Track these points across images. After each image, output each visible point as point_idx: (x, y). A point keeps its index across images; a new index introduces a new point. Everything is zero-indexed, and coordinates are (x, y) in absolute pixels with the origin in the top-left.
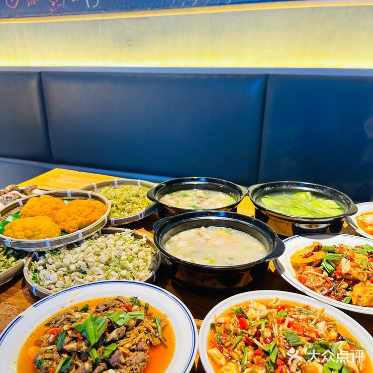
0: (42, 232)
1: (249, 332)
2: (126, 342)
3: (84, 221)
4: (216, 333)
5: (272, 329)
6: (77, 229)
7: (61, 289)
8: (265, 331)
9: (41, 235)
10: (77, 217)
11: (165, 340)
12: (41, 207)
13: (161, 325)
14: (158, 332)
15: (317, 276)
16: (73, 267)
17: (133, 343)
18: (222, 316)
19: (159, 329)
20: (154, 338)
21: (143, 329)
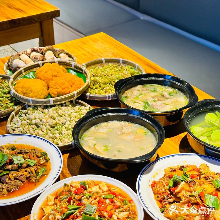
0: (32, 92)
2: (15, 173)
3: (62, 92)
6: (57, 96)
7: (19, 132)
9: (31, 94)
10: (59, 87)
11: (38, 181)
12: (46, 72)
13: (43, 173)
14: (38, 176)
16: (34, 122)
20: (33, 178)
21: (29, 170)
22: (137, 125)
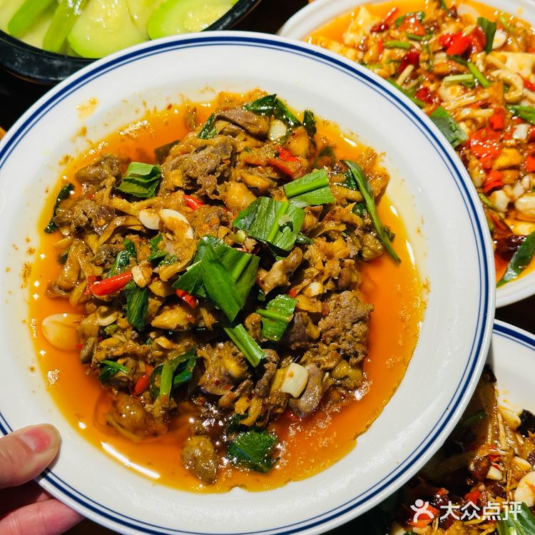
17: (325, 278)
21: (337, 228)
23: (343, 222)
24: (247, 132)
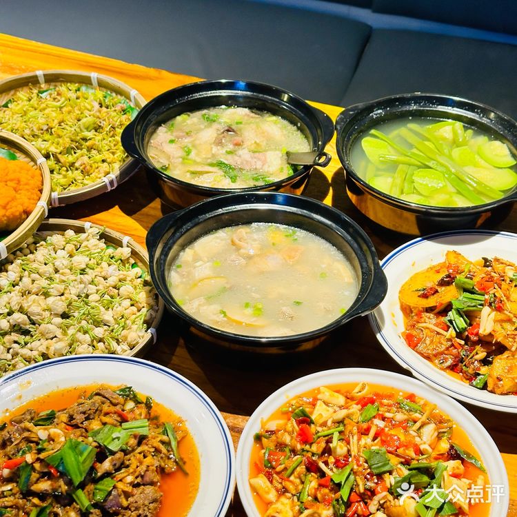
1: (314, 448)
2: (125, 475)
4: (263, 448)
5: (348, 443)
8: (338, 447)
11: (184, 463)
13: (176, 438)
14: (172, 449)
15: (438, 333)
16: (4, 325)
17: (137, 474)
18: (273, 417)
19: (174, 444)
20: (167, 461)
21: (149, 449)
22: (254, 225)
23: (153, 447)
24: (111, 402)
